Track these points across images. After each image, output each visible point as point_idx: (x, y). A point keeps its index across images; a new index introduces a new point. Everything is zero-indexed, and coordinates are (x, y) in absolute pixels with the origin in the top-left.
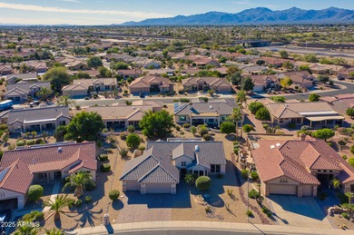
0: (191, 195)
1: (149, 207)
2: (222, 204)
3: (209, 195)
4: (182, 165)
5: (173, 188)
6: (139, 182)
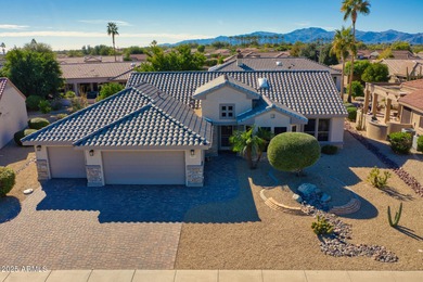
0: (254, 188)
1: (102, 219)
2: (366, 211)
3: (314, 186)
4: (224, 115)
5: (193, 167)
6: (79, 144)
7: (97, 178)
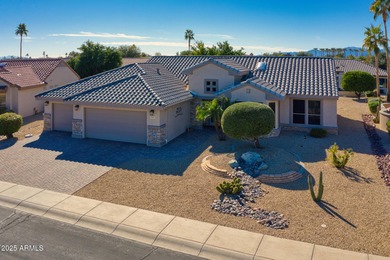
3: (258, 155)
4: (208, 89)
5: (152, 128)
6: (67, 99)
7: (79, 131)
